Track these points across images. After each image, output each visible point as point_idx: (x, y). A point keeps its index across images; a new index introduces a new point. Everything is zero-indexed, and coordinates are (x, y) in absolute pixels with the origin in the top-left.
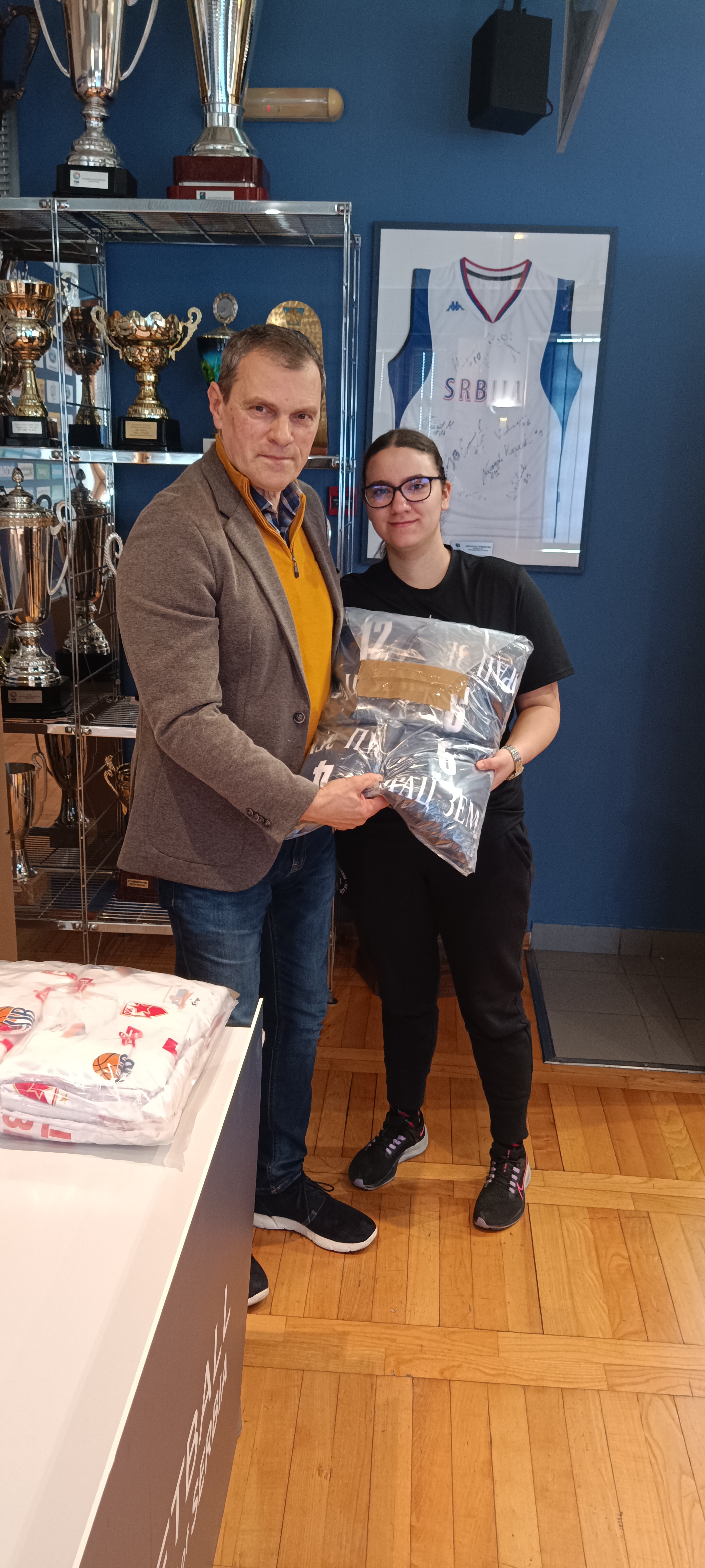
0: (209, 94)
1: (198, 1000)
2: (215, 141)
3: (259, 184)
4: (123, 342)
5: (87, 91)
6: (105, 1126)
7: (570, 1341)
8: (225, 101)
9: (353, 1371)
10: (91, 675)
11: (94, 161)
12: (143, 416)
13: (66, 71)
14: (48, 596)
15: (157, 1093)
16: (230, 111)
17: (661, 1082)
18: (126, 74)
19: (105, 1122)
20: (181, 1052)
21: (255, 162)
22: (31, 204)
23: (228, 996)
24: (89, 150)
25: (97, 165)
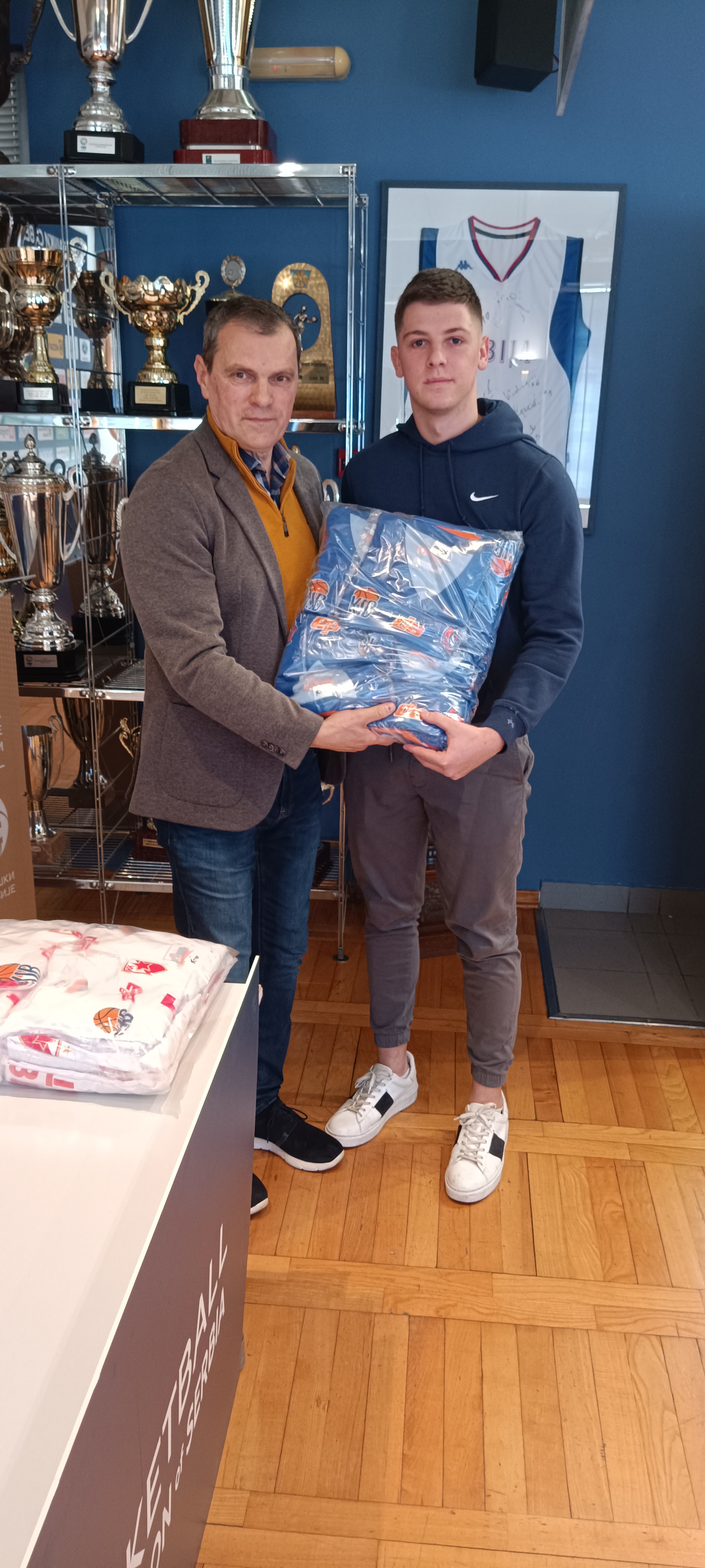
0: (215, 56)
1: (197, 957)
2: (220, 103)
3: (265, 145)
4: (132, 306)
5: (93, 56)
6: (105, 1076)
7: (563, 1283)
8: (230, 62)
9: (353, 1309)
10: (105, 639)
11: (101, 126)
12: (153, 382)
13: (72, 34)
14: (62, 561)
15: (154, 1046)
16: (235, 73)
17: (663, 1037)
18: (132, 37)
19: (105, 1072)
20: (179, 1007)
21: (260, 125)
22: (40, 171)
23: (227, 954)
24: (96, 115)
25: (102, 130)
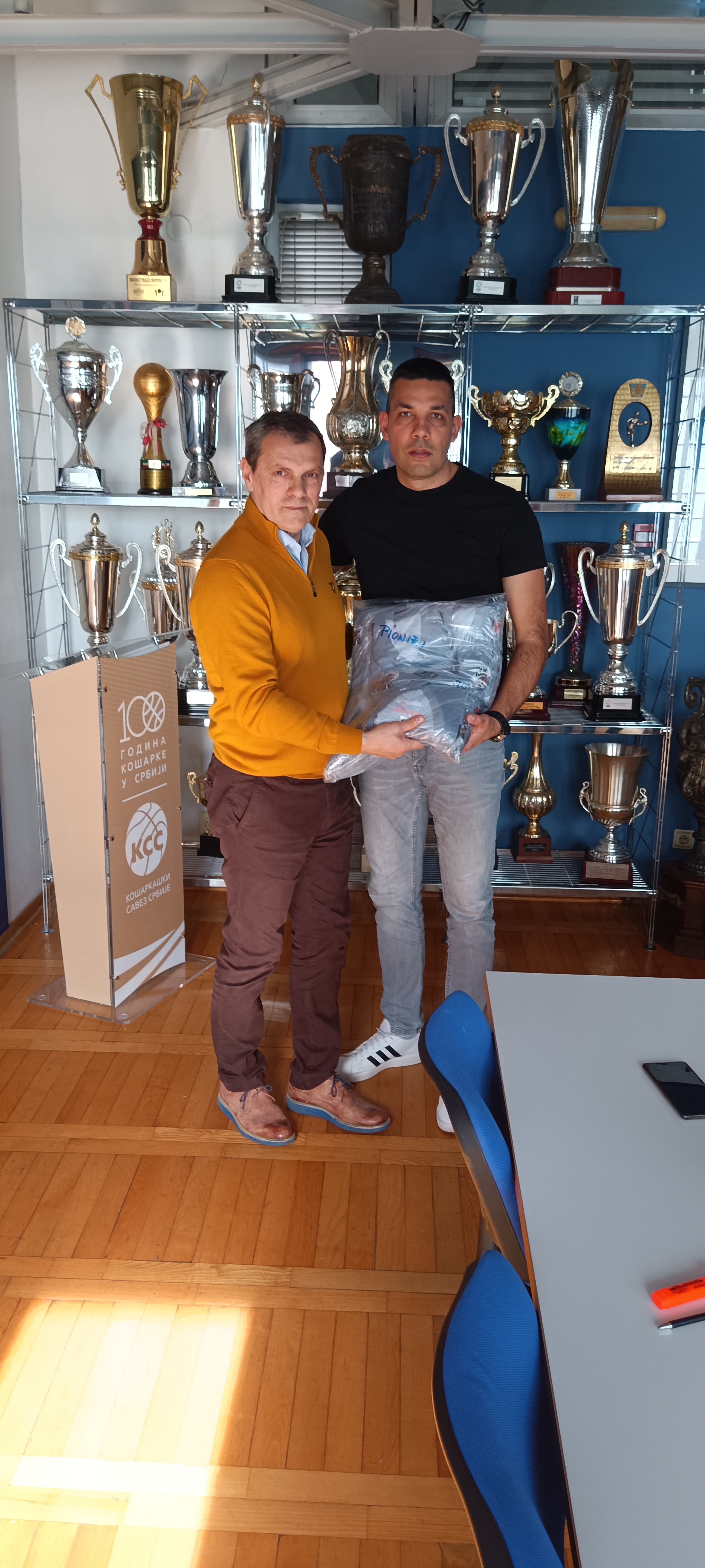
5: (485, 215)
11: (490, 272)
13: (469, 200)
18: (516, 201)
24: (485, 264)
25: (491, 276)
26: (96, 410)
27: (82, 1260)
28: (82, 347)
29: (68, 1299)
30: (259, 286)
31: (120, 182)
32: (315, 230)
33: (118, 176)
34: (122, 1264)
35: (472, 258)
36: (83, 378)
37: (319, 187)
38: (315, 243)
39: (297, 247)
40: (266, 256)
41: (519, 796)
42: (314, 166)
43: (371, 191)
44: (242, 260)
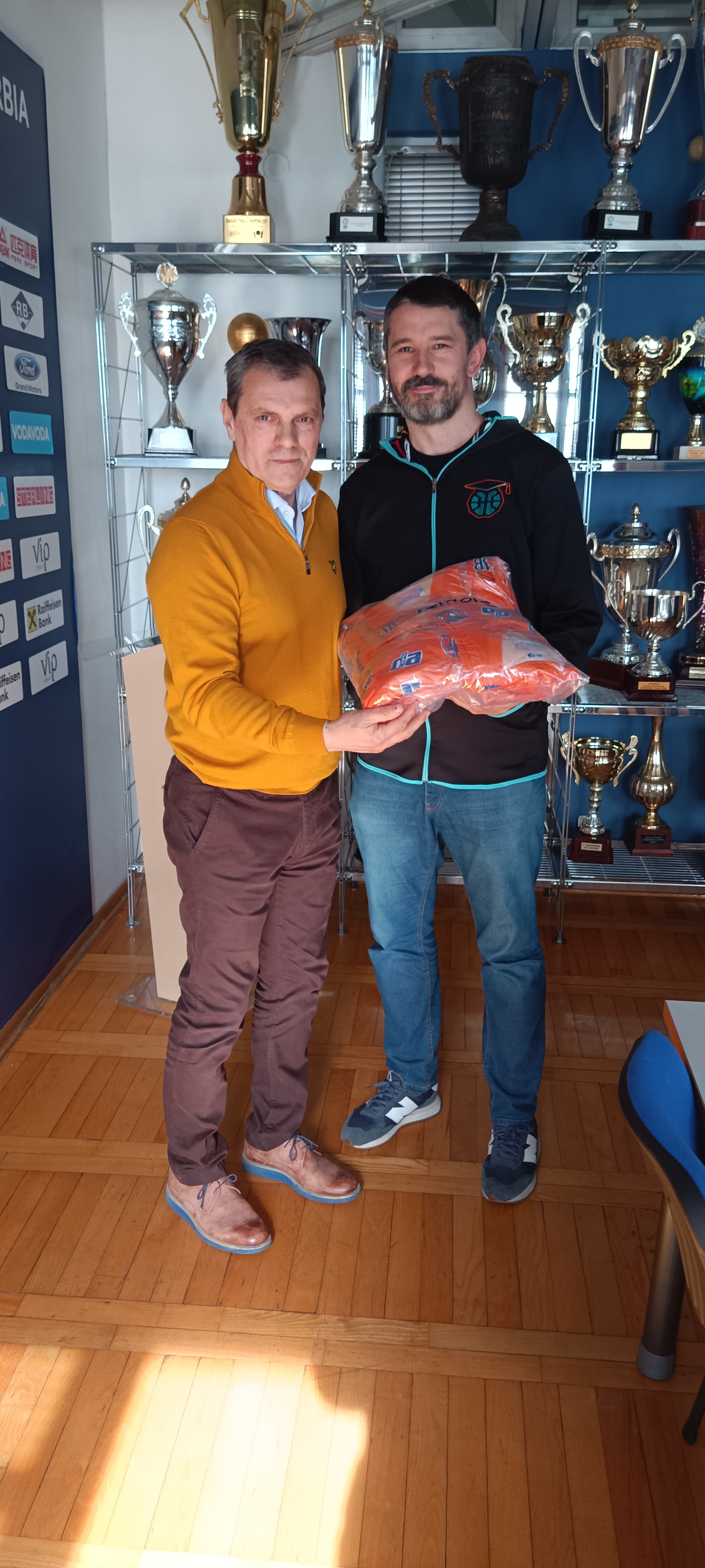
4: (618, 364)
11: (620, 205)
13: (598, 125)
18: (652, 127)
22: (584, 246)
24: (616, 196)
25: (624, 209)
26: (188, 366)
27: (194, 1307)
28: (174, 295)
29: (183, 1354)
30: (367, 225)
31: (217, 114)
32: (424, 165)
33: (214, 107)
34: (239, 1313)
35: (602, 190)
36: (176, 329)
37: (433, 116)
38: (424, 180)
39: (404, 184)
40: (375, 192)
41: (637, 784)
42: (429, 93)
43: (493, 118)
44: (348, 196)
